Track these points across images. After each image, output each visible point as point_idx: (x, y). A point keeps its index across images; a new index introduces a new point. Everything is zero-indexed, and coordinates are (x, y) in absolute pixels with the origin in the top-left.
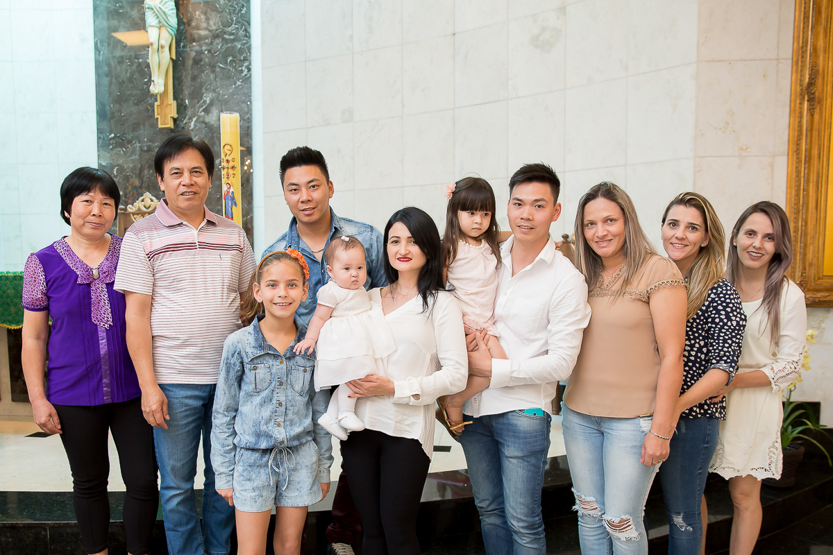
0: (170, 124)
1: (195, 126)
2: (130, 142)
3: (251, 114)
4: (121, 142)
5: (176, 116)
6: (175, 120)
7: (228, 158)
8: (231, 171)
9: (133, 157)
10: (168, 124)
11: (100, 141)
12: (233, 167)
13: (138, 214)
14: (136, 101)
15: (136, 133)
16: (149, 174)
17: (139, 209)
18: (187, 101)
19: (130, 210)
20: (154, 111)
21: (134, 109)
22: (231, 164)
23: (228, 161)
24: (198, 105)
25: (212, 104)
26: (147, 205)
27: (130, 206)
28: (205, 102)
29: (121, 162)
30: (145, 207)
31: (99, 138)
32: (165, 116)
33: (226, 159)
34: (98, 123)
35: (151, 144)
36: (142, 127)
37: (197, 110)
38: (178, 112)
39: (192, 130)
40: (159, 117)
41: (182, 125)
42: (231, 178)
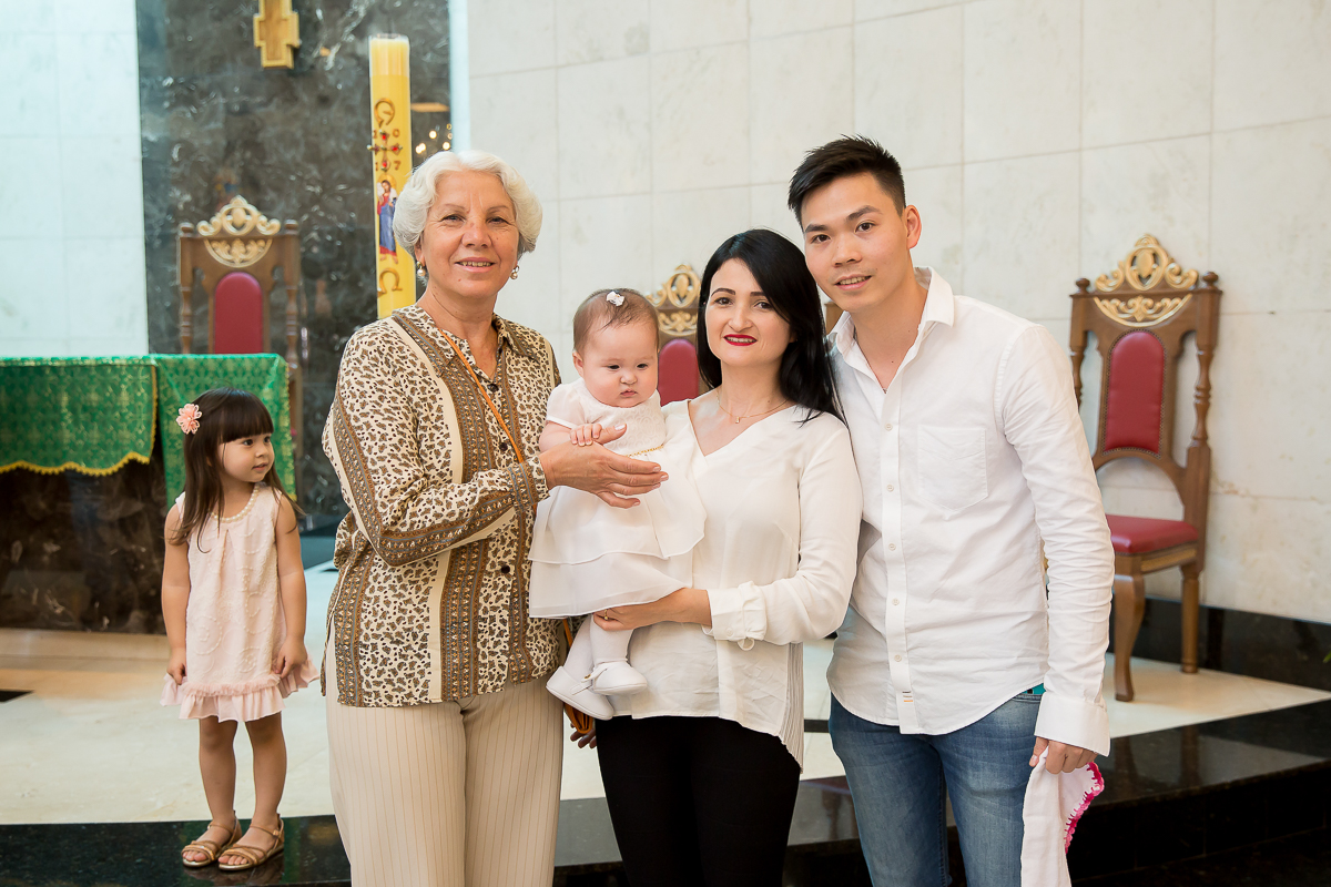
0: (286, 60)
1: (336, 62)
2: (204, 94)
3: (448, 40)
4: (186, 95)
5: (297, 42)
6: (295, 51)
7: (385, 128)
8: (391, 156)
9: (213, 126)
10: (280, 58)
11: (145, 93)
12: (395, 149)
13: (219, 240)
14: (216, 12)
15: (218, 78)
16: (243, 159)
17: (222, 231)
18: (319, 13)
19: (203, 233)
20: (252, 32)
21: (213, 28)
22: (392, 141)
23: (385, 136)
24: (341, 22)
25: (370, 17)
26: (239, 223)
27: (203, 224)
28: (355, 14)
29: (186, 134)
30: (234, 225)
31: (142, 86)
32: (275, 43)
33: (380, 131)
34: (141, 56)
35: (245, 98)
36: (229, 65)
37: (339, 30)
38: (302, 33)
39: (331, 71)
40: (263, 44)
41: (310, 60)
42: (392, 170)
